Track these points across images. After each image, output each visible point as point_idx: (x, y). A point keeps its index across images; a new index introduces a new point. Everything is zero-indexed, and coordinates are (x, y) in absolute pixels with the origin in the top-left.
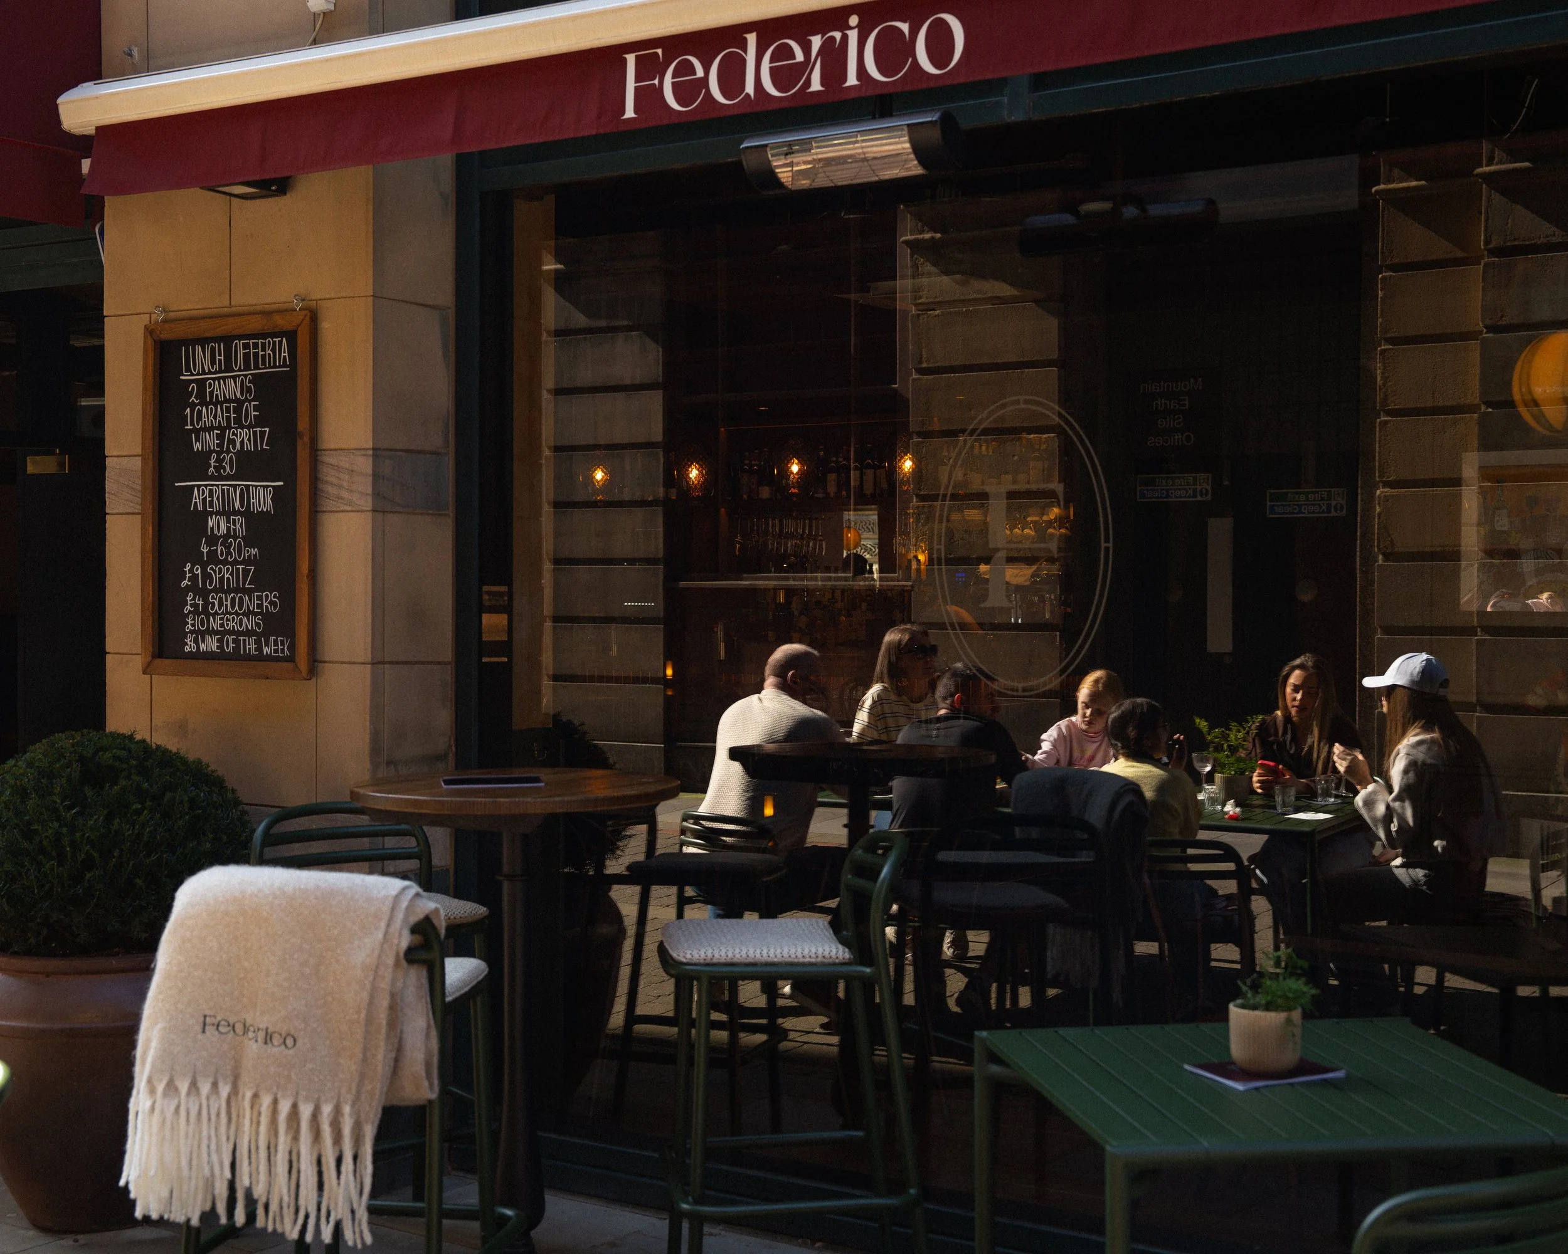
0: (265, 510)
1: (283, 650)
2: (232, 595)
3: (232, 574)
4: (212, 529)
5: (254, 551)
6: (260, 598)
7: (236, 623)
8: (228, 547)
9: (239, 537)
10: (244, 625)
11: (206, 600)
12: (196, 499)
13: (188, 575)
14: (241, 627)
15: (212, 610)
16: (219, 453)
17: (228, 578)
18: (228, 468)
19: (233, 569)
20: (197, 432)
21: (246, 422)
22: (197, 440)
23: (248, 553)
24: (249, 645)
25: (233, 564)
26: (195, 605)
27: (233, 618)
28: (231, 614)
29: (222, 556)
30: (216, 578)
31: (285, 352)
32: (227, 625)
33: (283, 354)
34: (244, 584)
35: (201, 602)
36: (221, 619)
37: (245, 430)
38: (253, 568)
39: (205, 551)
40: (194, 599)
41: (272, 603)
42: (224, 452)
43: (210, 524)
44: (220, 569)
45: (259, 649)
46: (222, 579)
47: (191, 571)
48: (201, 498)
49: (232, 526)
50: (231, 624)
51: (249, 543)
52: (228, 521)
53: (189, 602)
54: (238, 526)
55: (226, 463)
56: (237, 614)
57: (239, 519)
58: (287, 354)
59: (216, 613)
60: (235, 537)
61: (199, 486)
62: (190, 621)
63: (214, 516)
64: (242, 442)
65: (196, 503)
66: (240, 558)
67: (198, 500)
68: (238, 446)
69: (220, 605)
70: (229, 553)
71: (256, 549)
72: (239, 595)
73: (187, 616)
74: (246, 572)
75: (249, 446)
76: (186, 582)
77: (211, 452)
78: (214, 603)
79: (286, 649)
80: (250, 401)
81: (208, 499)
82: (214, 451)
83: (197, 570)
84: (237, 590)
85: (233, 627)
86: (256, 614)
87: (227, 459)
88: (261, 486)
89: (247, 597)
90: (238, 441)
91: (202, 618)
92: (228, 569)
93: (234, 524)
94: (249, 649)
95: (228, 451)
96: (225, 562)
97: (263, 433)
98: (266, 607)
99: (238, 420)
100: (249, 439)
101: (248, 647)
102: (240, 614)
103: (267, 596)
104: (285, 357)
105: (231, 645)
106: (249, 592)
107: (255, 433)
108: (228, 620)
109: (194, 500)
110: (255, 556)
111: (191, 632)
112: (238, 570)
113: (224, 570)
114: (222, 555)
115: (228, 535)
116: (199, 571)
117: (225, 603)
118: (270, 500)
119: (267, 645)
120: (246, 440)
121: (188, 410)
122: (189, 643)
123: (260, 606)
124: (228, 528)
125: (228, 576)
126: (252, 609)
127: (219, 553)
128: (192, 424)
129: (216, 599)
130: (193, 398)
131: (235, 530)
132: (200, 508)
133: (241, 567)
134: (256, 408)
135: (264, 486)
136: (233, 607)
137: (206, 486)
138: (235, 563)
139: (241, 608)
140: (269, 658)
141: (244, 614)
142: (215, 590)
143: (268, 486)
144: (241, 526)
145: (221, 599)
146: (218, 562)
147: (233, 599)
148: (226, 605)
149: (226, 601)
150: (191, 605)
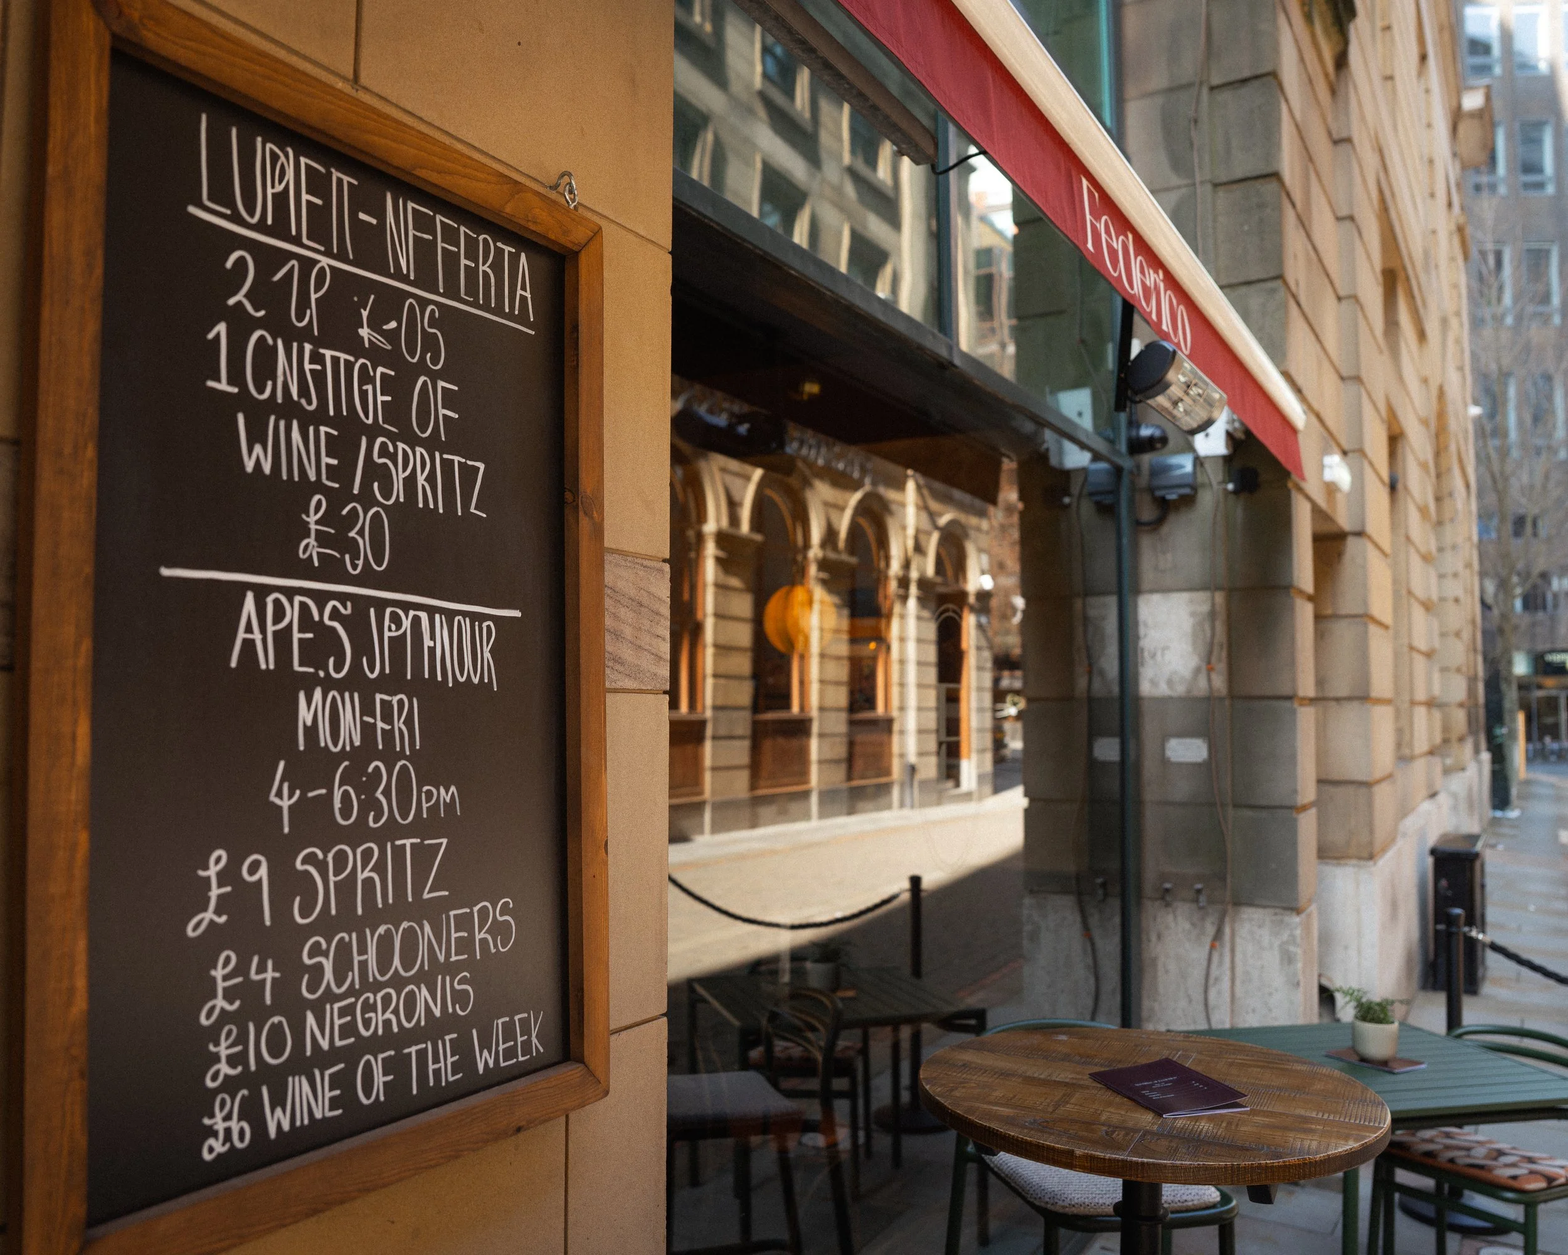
0: (476, 681)
1: (527, 1045)
2: (382, 930)
3: (380, 868)
4: (312, 731)
5: (446, 795)
6: (464, 923)
7: (396, 1012)
8: (367, 786)
9: (401, 755)
10: (420, 1009)
11: (291, 969)
12: (249, 629)
13: (215, 892)
14: (409, 1017)
15: (312, 989)
16: (336, 499)
17: (368, 882)
18: (364, 544)
19: (383, 852)
20: (258, 415)
21: (423, 427)
22: (257, 436)
23: (428, 800)
24: (436, 1060)
25: (382, 836)
26: (247, 993)
27: (387, 1000)
28: (377, 987)
29: (346, 817)
30: (326, 888)
31: (524, 288)
32: (367, 1023)
33: (519, 292)
34: (418, 890)
35: (270, 975)
36: (343, 1012)
37: (419, 450)
38: (444, 841)
39: (285, 803)
40: (242, 969)
41: (499, 929)
42: (354, 498)
43: (305, 715)
44: (341, 859)
45: (466, 1061)
46: (346, 889)
47: (228, 876)
48: (270, 628)
49: (380, 725)
50: (378, 1018)
51: (431, 775)
52: (367, 708)
53: (221, 985)
54: (399, 724)
55: (361, 533)
56: (398, 982)
57: (401, 702)
58: (528, 295)
59: (330, 997)
60: (390, 757)
61: (261, 592)
62: (223, 1050)
63: (318, 694)
64: (410, 482)
65: (249, 645)
66: (404, 816)
67: (257, 636)
68: (398, 487)
69: (342, 969)
70: (370, 805)
71: (453, 789)
72: (405, 925)
73: (213, 1033)
74: (423, 856)
75: (430, 498)
76: (209, 915)
77: (307, 488)
78: (319, 967)
79: (534, 1040)
80: (434, 376)
81: (296, 636)
82: (318, 487)
83: (254, 868)
84: (395, 913)
85: (387, 1023)
86: (451, 969)
87: (365, 519)
88: (464, 614)
89: (427, 928)
90: (399, 477)
91: (277, 1029)
92: (367, 855)
93: (387, 717)
94: (437, 1072)
95: (367, 499)
96: (357, 834)
97: (469, 474)
98: (484, 942)
99: (396, 412)
100: (431, 479)
101: (431, 1067)
102: (409, 981)
103: (483, 912)
104: (523, 299)
105: (380, 1079)
106: (433, 912)
107: (447, 465)
108: (369, 1007)
109: (241, 635)
110: (449, 807)
111: (230, 1085)
112: (399, 852)
113: (354, 857)
114: (346, 812)
115: (366, 750)
116: (263, 872)
117: (357, 958)
118: (487, 655)
119: (485, 1044)
120: (421, 479)
121: (221, 328)
122: (220, 1126)
123: (465, 945)
124: (368, 731)
125: (366, 874)
126: (442, 958)
127: (337, 804)
128: (236, 377)
129: (326, 954)
130: (240, 297)
131: (388, 735)
132: (266, 661)
133: (408, 842)
134: (449, 400)
135: (475, 617)
136: (384, 963)
137: (290, 593)
138: (392, 830)
139: (408, 961)
140: (497, 1078)
141: (416, 980)
142: (326, 926)
143: (484, 617)
144: (409, 722)
145: (344, 950)
146: (329, 834)
147: (385, 944)
148: (363, 965)
149: (363, 950)
150: (229, 995)
